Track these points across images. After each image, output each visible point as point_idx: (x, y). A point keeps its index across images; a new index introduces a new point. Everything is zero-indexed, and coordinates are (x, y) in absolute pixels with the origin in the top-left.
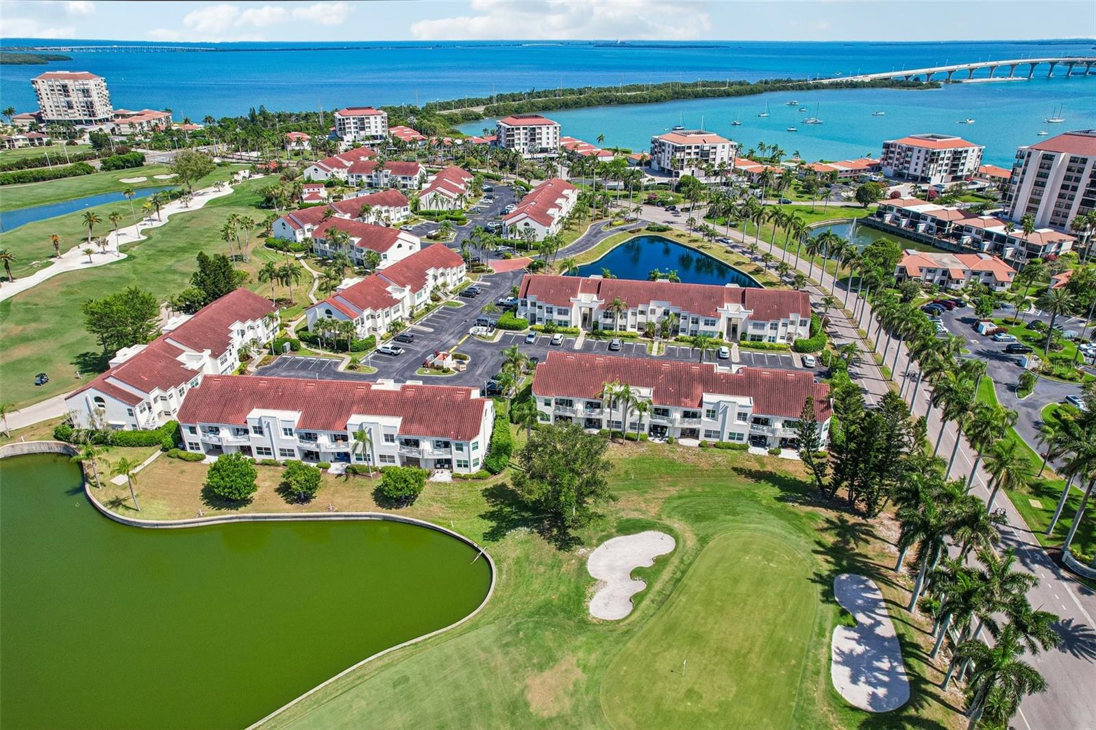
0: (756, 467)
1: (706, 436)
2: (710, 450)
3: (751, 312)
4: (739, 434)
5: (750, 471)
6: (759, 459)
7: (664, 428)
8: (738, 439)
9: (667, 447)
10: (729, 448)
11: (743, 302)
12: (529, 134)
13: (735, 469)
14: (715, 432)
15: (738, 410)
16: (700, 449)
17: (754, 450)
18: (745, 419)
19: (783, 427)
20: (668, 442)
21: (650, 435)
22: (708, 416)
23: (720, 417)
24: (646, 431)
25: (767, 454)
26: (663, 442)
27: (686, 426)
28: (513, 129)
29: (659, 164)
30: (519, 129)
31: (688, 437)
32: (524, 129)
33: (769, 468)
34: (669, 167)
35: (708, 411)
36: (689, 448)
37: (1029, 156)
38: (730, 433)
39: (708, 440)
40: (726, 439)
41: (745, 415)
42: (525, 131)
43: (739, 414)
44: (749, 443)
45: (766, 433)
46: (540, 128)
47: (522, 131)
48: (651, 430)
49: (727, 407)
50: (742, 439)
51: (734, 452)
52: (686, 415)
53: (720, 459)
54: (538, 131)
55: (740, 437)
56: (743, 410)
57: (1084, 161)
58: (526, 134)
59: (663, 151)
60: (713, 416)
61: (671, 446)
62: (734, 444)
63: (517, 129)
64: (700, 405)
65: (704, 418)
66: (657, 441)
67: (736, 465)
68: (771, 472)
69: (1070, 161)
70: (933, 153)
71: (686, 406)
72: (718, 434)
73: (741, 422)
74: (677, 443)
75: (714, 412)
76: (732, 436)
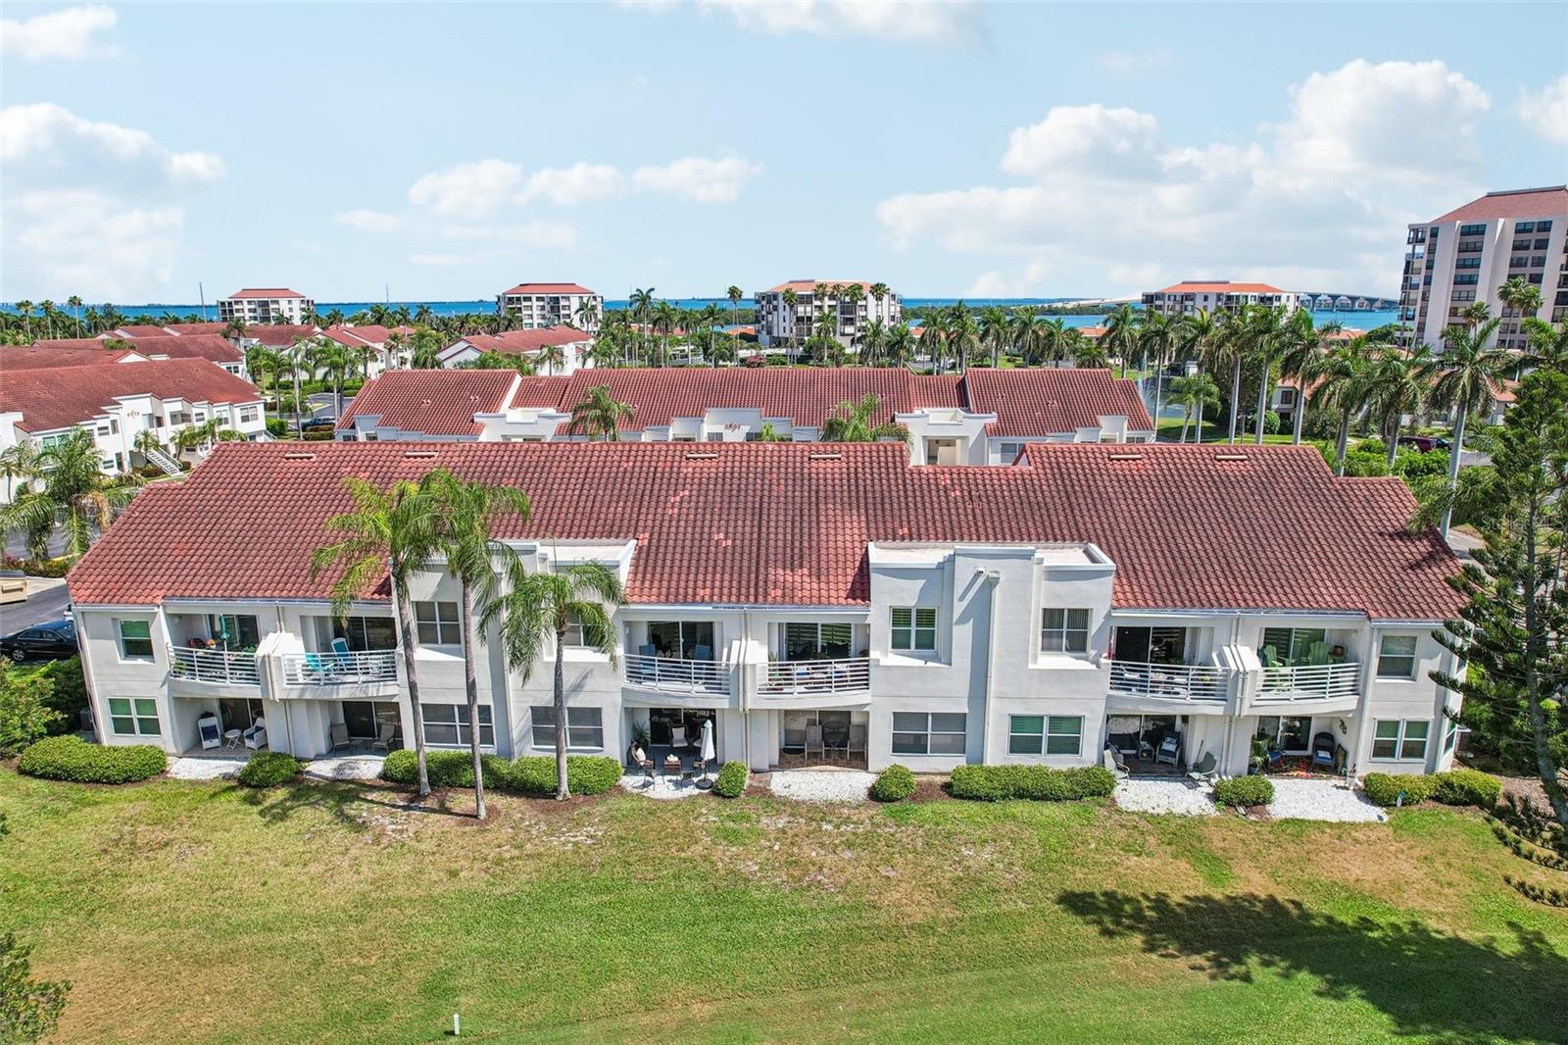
0: (1183, 883)
1: (899, 747)
2: (927, 810)
3: (992, 419)
4: (1056, 721)
5: (1160, 903)
6: (1180, 834)
7: (694, 722)
8: (1056, 747)
9: (711, 813)
10: (1021, 794)
11: (963, 402)
12: (548, 308)
13: (1077, 903)
14: (942, 719)
15: (1045, 595)
16: (879, 811)
17: (1140, 795)
18: (1077, 645)
19: (1265, 663)
20: (716, 792)
21: (632, 766)
22: (900, 643)
23: (962, 637)
24: (614, 743)
25: (1211, 810)
26: (692, 791)
27: (800, 699)
28: (518, 299)
29: (769, 333)
30: (530, 299)
31: (815, 759)
32: (538, 299)
33: (1252, 882)
34: (787, 335)
35: (900, 616)
36: (820, 811)
37: (1434, 234)
38: (1017, 721)
39: (912, 763)
40: (996, 753)
41: (1080, 617)
42: (541, 303)
43: (1052, 617)
44: (1110, 764)
45: (1180, 703)
46: (568, 299)
47: (535, 303)
48: (638, 739)
49: (991, 584)
50: (1072, 747)
51: (1050, 810)
52: (800, 645)
53: (987, 854)
54: (563, 303)
55: (1065, 735)
56: (1069, 597)
57: (1545, 227)
58: (543, 308)
59: (776, 308)
60: (926, 642)
61: (729, 808)
62: (1039, 773)
63: (525, 299)
64: (861, 589)
65: (883, 655)
66: (663, 788)
67: (1079, 880)
68: (1271, 902)
69: (1517, 232)
70: (1229, 298)
71: (789, 597)
72: (955, 729)
73: (1065, 661)
74: (764, 793)
75: (927, 617)
76: (1025, 735)
